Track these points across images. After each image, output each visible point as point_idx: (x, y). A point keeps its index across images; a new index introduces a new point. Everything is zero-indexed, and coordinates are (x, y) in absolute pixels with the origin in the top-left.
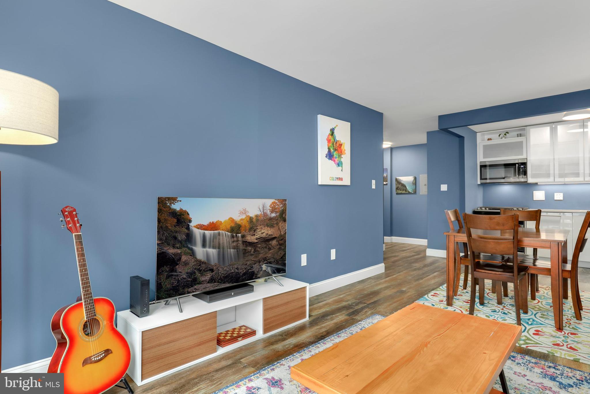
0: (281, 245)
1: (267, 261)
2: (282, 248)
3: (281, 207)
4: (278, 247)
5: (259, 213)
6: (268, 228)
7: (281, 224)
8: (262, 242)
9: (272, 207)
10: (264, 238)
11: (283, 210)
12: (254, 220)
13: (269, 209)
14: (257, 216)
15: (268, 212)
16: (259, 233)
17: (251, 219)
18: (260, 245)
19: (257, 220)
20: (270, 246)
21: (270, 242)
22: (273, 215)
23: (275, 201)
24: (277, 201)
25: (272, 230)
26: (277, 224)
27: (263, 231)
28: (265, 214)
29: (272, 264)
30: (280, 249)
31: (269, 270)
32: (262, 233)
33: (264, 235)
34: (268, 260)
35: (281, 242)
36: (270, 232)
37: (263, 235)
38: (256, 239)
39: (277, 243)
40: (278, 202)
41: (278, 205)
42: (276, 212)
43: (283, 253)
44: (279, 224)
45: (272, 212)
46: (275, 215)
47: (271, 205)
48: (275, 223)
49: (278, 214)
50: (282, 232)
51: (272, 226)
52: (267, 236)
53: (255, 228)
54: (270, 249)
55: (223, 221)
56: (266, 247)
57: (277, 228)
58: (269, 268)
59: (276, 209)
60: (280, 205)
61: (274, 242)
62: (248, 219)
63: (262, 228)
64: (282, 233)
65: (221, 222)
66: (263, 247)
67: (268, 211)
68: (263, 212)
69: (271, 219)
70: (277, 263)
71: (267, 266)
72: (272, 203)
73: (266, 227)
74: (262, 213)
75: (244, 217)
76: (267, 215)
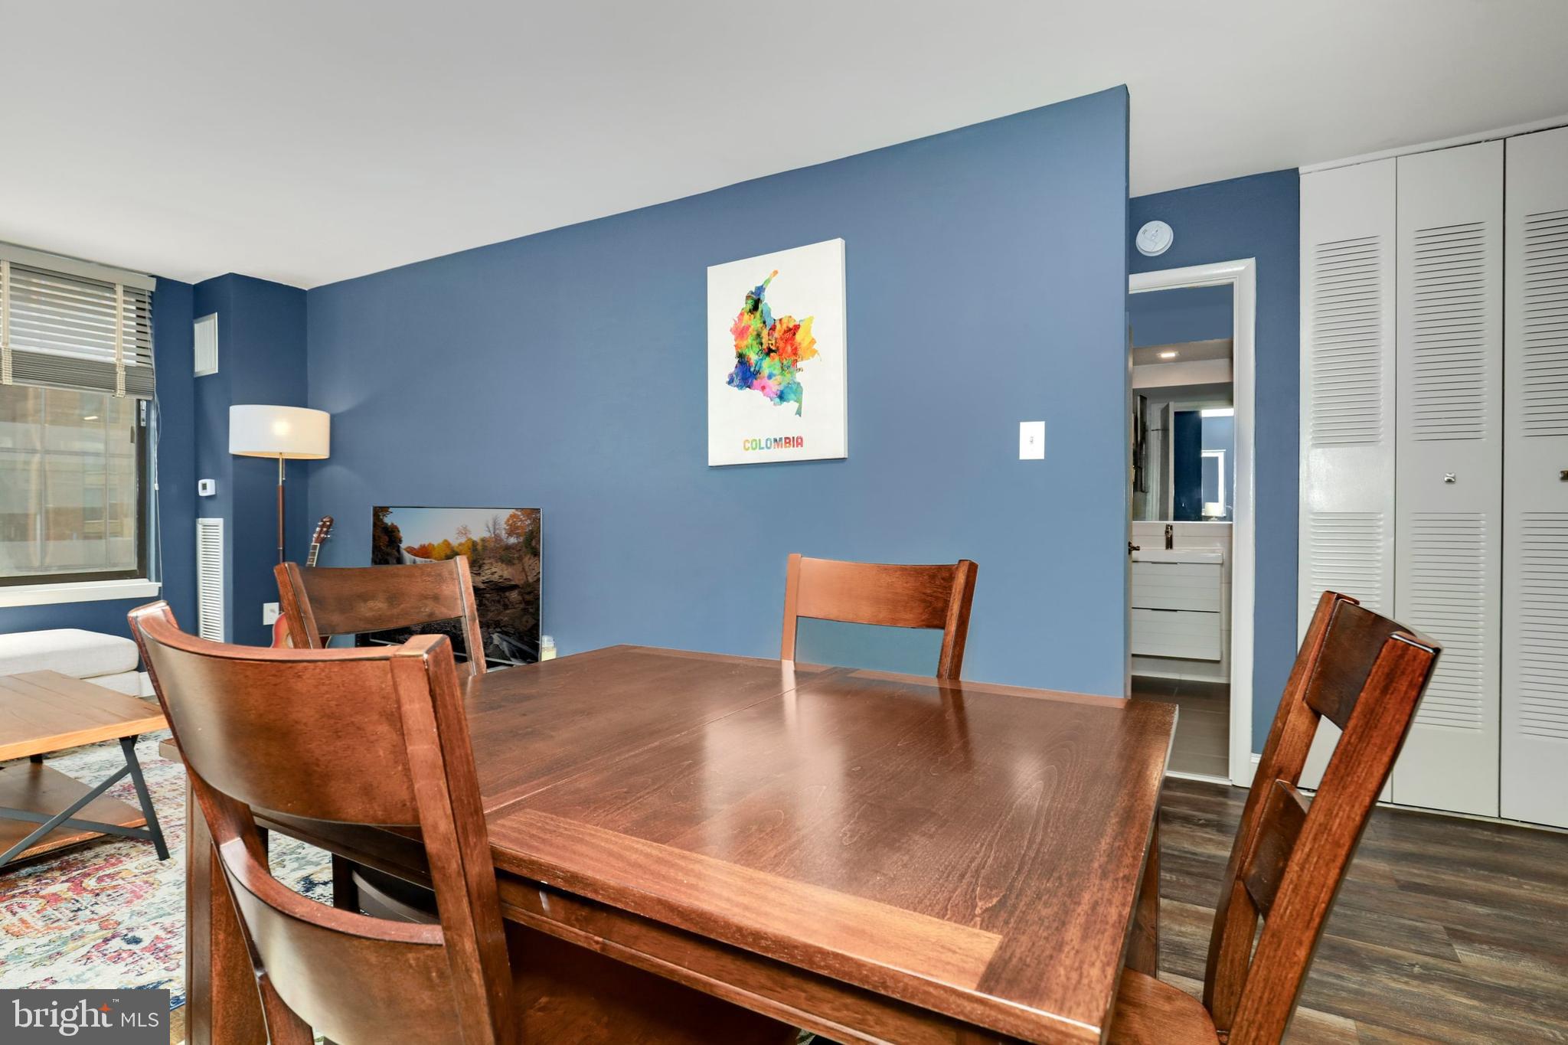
0: (528, 603)
1: (501, 628)
2: (531, 610)
3: (528, 525)
4: (522, 606)
5: (486, 535)
6: (504, 566)
7: (528, 560)
8: (492, 589)
9: (511, 525)
10: (496, 583)
11: (532, 532)
12: (479, 547)
13: (505, 529)
14: (483, 540)
15: (504, 535)
16: (487, 572)
17: (474, 544)
18: (488, 595)
19: (485, 548)
20: (506, 600)
21: (507, 594)
22: (513, 540)
23: (517, 512)
24: (519, 513)
25: (510, 570)
26: (520, 559)
27: (494, 570)
28: (497, 538)
29: (510, 637)
30: (525, 610)
31: (505, 647)
32: (493, 574)
33: (495, 578)
34: (504, 626)
35: (527, 597)
36: (506, 574)
37: (494, 576)
38: (483, 583)
39: (520, 598)
40: (523, 514)
41: (521, 521)
42: (518, 536)
43: (532, 622)
44: (524, 560)
45: (510, 534)
46: (516, 541)
47: (508, 520)
48: (515, 556)
49: (521, 539)
50: (529, 578)
51: (509, 562)
52: (501, 580)
53: (481, 562)
54: (506, 607)
55: (435, 543)
56: (499, 602)
57: (519, 567)
58: (505, 643)
59: (517, 528)
60: (526, 520)
61: (514, 595)
62: (470, 545)
63: (491, 564)
64: (531, 580)
65: (433, 545)
66: (493, 601)
67: (504, 532)
68: (494, 533)
69: (508, 548)
70: (520, 639)
71: (501, 638)
72: (511, 516)
73: (500, 564)
74: (493, 536)
75: (463, 540)
76: (501, 540)
